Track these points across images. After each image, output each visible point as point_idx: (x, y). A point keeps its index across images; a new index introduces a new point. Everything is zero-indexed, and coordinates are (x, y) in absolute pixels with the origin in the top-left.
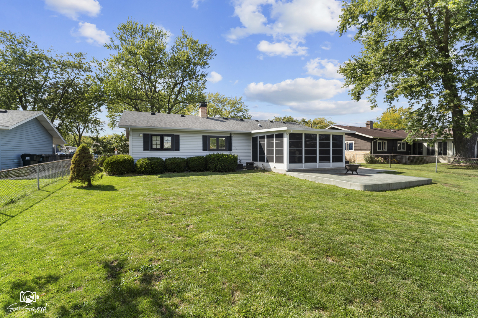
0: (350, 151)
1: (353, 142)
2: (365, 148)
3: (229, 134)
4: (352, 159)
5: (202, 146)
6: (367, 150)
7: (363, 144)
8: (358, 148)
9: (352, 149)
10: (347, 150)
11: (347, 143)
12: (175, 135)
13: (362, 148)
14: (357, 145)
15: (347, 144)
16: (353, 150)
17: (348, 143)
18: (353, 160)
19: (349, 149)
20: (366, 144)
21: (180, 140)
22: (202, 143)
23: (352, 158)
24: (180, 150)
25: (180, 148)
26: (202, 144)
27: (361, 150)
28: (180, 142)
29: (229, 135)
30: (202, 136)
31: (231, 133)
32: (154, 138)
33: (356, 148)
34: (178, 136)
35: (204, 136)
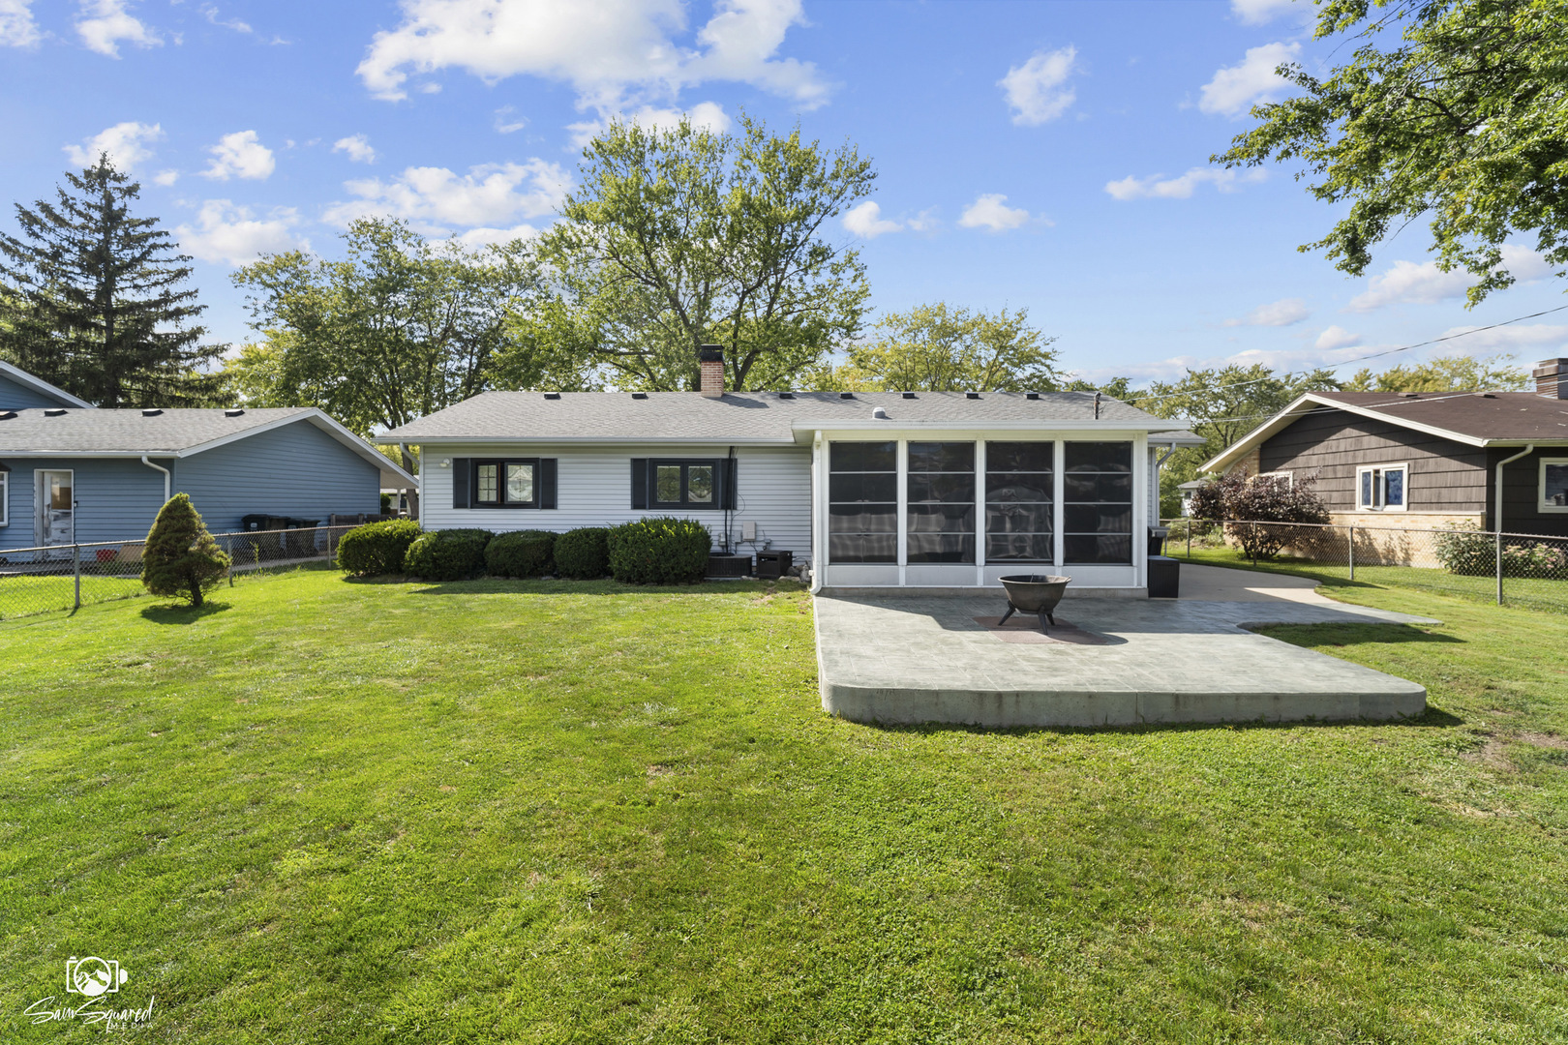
0: (1390, 508)
1: (1403, 466)
2: (1460, 495)
3: (728, 450)
4: (1398, 550)
5: (629, 492)
6: (1467, 504)
7: (1449, 479)
8: (1425, 495)
9: (1400, 503)
10: (1377, 503)
11: (1377, 472)
12: (544, 460)
13: (1446, 495)
14: (1421, 481)
15: (1377, 479)
16: (1403, 508)
17: (1382, 474)
18: (1400, 555)
19: (1387, 503)
20: (1464, 478)
21: (560, 476)
22: (629, 482)
23: (1396, 544)
24: (559, 507)
25: (559, 502)
26: (629, 487)
27: (1439, 504)
28: (560, 481)
29: (725, 456)
30: (629, 461)
31: (731, 448)
32: (483, 470)
33: (1417, 496)
34: (553, 462)
35: (635, 462)
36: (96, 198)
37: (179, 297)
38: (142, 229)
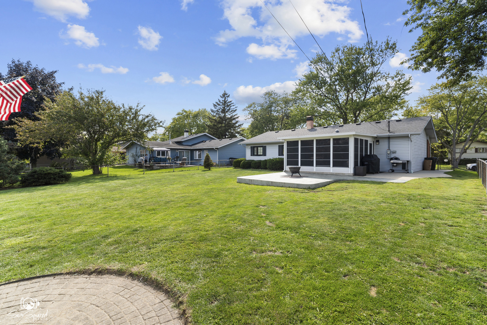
5: (278, 152)
21: (267, 149)
24: (266, 155)
32: (255, 149)
34: (266, 146)
35: (279, 146)
36: (223, 99)
37: (234, 116)
38: (230, 103)
